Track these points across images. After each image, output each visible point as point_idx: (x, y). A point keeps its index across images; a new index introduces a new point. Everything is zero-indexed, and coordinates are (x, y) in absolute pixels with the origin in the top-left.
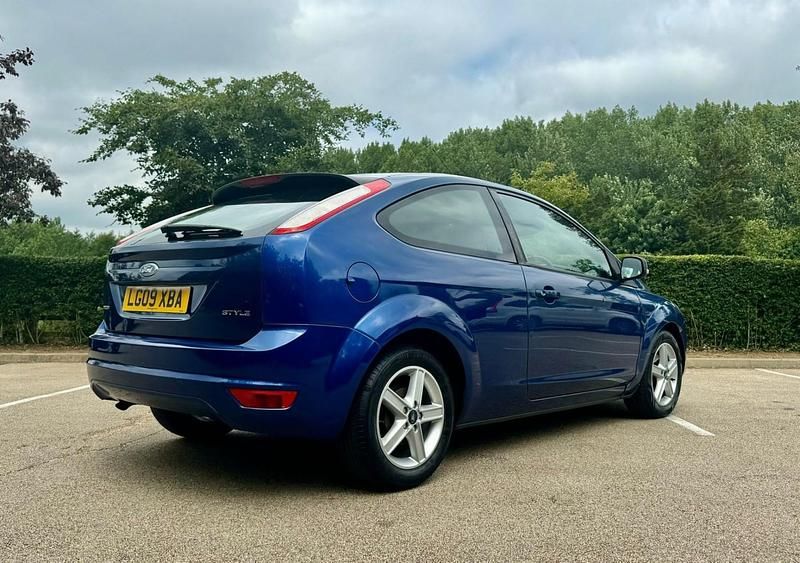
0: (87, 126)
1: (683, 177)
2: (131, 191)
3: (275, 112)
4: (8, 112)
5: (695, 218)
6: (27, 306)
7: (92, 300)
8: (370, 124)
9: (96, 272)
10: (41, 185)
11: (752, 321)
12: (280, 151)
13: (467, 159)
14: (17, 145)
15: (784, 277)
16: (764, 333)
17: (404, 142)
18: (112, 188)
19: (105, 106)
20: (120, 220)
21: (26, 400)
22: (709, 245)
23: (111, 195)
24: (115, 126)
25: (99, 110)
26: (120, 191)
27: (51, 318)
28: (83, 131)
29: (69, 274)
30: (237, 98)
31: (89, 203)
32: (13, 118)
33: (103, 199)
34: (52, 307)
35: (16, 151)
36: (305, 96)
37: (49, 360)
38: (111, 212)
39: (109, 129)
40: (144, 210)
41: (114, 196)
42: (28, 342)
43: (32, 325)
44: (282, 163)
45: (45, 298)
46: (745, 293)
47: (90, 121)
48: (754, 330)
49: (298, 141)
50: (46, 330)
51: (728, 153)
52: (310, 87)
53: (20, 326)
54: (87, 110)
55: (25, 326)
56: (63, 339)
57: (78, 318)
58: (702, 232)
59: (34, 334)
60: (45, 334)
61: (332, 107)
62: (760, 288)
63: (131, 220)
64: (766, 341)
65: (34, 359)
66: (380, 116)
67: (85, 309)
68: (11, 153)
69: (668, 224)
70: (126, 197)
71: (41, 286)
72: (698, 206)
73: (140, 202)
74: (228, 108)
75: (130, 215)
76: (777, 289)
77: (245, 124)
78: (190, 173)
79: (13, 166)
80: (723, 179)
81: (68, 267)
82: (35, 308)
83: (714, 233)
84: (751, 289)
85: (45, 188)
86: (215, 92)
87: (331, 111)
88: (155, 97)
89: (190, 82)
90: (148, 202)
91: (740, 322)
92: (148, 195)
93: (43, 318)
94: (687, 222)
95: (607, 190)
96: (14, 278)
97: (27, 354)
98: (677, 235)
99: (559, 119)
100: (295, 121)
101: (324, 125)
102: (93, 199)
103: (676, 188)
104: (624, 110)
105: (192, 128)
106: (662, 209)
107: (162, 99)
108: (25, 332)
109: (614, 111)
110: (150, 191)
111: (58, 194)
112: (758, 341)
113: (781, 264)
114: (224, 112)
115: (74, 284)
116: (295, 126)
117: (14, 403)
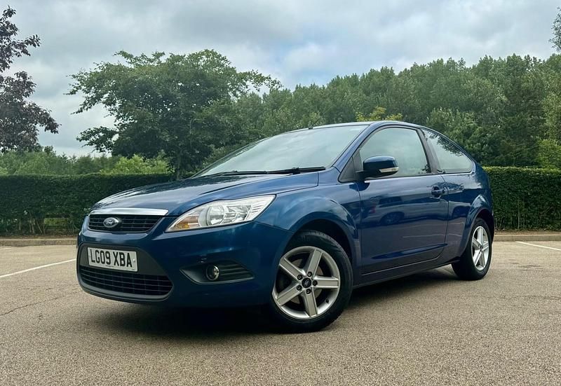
0: (75, 89)
1: (496, 109)
2: (104, 130)
3: (200, 76)
4: (21, 78)
5: (504, 138)
6: (37, 209)
7: (80, 204)
8: (263, 83)
9: (82, 185)
10: (44, 127)
11: (521, 210)
12: (204, 102)
13: (343, 98)
14: (28, 101)
15: (542, 181)
16: (529, 218)
17: (297, 88)
18: (92, 129)
19: (86, 74)
20: (97, 149)
21: (45, 266)
22: (514, 158)
23: (92, 133)
24: (93, 88)
25: (82, 77)
26: (97, 131)
27: (53, 216)
28: (73, 93)
29: (64, 187)
30: (174, 67)
31: (77, 139)
32: (24, 81)
33: (87, 136)
34: (53, 208)
35: (27, 105)
36: (220, 65)
37: (54, 243)
38: (92, 145)
39: (89, 90)
40: (114, 143)
41: (94, 135)
42: (38, 233)
43: (40, 221)
44: (204, 110)
45: (48, 203)
46: (516, 192)
47: (77, 85)
48: (522, 217)
49: (215, 96)
50: (50, 225)
51: (528, 91)
52: (223, 59)
53: (32, 222)
54: (74, 77)
55: (35, 222)
56: (61, 231)
57: (71, 216)
58: (510, 149)
59: (42, 227)
60: (49, 227)
61: (238, 72)
62: (526, 189)
63: (105, 149)
64: (530, 224)
65: (44, 243)
66: (270, 78)
67: (75, 210)
68: (24, 106)
69: (485, 143)
70: (101, 134)
71: (46, 195)
72: (506, 129)
73: (111, 137)
74: (168, 74)
75: (104, 146)
76: (537, 189)
77: (180, 84)
78: (144, 118)
79: (26, 115)
80: (524, 111)
81: (64, 182)
82: (42, 210)
83: (518, 149)
84: (520, 189)
85: (47, 129)
86: (160, 62)
87: (237, 74)
88: (120, 68)
89: (143, 56)
90: (116, 137)
91: (513, 211)
92: (116, 133)
93: (47, 216)
94: (499, 142)
95: (442, 119)
96: (27, 190)
97: (39, 240)
98: (491, 151)
99: (409, 68)
100: (214, 82)
101: (232, 85)
102: (80, 137)
103: (492, 117)
104: (455, 61)
105: (145, 88)
106: (481, 132)
107: (125, 69)
108: (36, 227)
109: (448, 62)
110: (118, 130)
111: (56, 132)
112: (525, 224)
113: (540, 172)
114: (165, 76)
115: (68, 193)
116: (212, 85)
117: (38, 268)
